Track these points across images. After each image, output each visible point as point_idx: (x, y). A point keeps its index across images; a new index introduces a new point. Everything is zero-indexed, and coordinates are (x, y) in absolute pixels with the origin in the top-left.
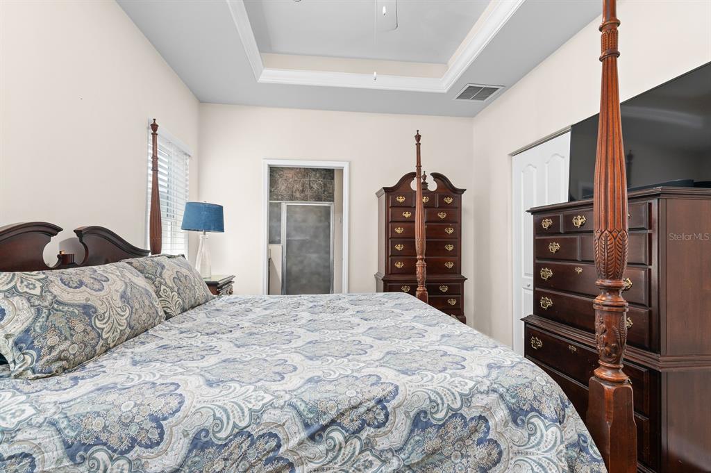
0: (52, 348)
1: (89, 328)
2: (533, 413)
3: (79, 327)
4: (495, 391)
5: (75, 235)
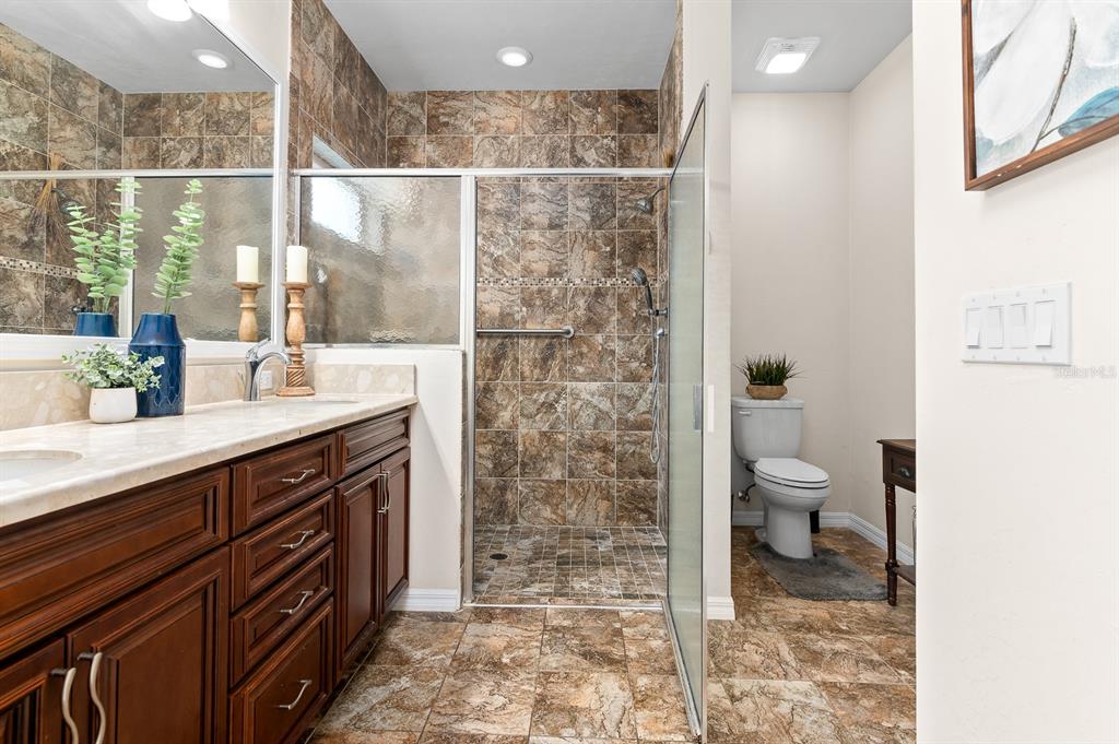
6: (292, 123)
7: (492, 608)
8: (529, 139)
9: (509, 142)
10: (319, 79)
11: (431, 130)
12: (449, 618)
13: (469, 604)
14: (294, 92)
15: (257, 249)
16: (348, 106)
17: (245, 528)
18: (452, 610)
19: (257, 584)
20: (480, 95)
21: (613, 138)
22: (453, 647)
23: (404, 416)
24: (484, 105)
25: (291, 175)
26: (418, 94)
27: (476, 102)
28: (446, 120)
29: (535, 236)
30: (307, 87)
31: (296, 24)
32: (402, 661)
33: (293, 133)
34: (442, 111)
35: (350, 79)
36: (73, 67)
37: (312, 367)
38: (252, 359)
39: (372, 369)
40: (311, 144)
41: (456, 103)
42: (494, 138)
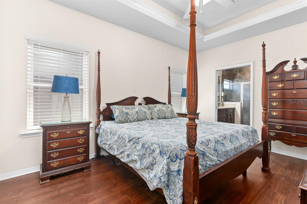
0: (120, 119)
1: (126, 117)
2: (165, 155)
3: (125, 116)
4: (159, 145)
5: (143, 99)
23: (234, 109)
37: (224, 104)
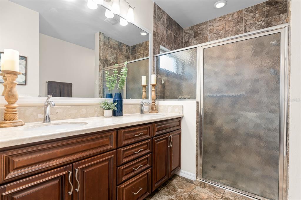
6: (154, 43)
7: (206, 183)
8: (228, 30)
9: (220, 34)
10: (162, 30)
11: (195, 36)
12: (191, 182)
13: (199, 180)
14: (154, 35)
15: (146, 76)
16: (171, 36)
17: (121, 146)
18: (193, 180)
19: (125, 160)
20: (211, 21)
21: (263, 21)
22: (190, 192)
23: (179, 120)
24: (212, 24)
25: (154, 57)
26: (192, 27)
27: (209, 24)
28: (200, 32)
29: (230, 62)
30: (158, 33)
31: (155, 17)
32: (175, 191)
33: (154, 46)
34: (199, 30)
35: (171, 28)
36: (122, 43)
37: (158, 105)
38: (142, 103)
39: (172, 106)
40: (160, 48)
41: (203, 26)
42: (215, 34)
